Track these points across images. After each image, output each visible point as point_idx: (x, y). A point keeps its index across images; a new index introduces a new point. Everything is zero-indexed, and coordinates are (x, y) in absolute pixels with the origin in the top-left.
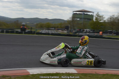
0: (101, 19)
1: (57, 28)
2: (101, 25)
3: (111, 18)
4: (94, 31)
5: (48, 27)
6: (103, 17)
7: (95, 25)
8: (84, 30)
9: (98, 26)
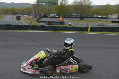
0: (66, 3)
1: (23, 13)
2: (66, 10)
3: (75, 3)
4: (59, 15)
5: (13, 13)
6: (68, 1)
7: (60, 9)
8: (49, 15)
9: (63, 10)
